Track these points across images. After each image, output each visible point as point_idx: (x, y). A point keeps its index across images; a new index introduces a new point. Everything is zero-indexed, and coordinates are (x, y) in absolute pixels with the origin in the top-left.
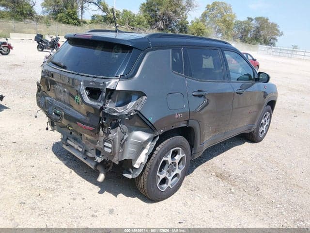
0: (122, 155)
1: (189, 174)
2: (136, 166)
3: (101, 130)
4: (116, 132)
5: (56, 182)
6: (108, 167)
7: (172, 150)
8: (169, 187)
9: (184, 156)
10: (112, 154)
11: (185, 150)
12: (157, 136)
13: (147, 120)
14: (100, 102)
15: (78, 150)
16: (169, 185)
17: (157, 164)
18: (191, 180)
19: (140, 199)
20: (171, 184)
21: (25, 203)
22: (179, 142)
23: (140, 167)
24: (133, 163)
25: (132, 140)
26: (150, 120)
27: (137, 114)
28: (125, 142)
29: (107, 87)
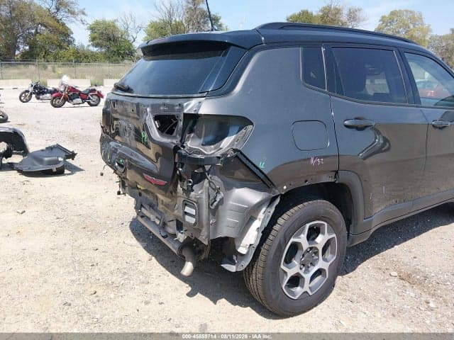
0: (215, 229)
1: (347, 273)
2: (242, 250)
3: (179, 186)
4: (202, 188)
5: (125, 273)
6: (200, 252)
7: (308, 226)
8: (306, 292)
9: (334, 238)
10: (197, 227)
11: (334, 227)
12: (276, 197)
13: (254, 165)
14: (175, 137)
15: (154, 222)
16: (306, 288)
17: (280, 249)
18: (351, 284)
19: (255, 310)
20: (310, 288)
21: (70, 305)
22: (322, 211)
23: (248, 252)
24: (237, 244)
25: (231, 203)
26: (261, 166)
27: (237, 156)
28: (220, 207)
29: (185, 111)
